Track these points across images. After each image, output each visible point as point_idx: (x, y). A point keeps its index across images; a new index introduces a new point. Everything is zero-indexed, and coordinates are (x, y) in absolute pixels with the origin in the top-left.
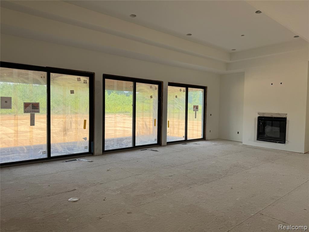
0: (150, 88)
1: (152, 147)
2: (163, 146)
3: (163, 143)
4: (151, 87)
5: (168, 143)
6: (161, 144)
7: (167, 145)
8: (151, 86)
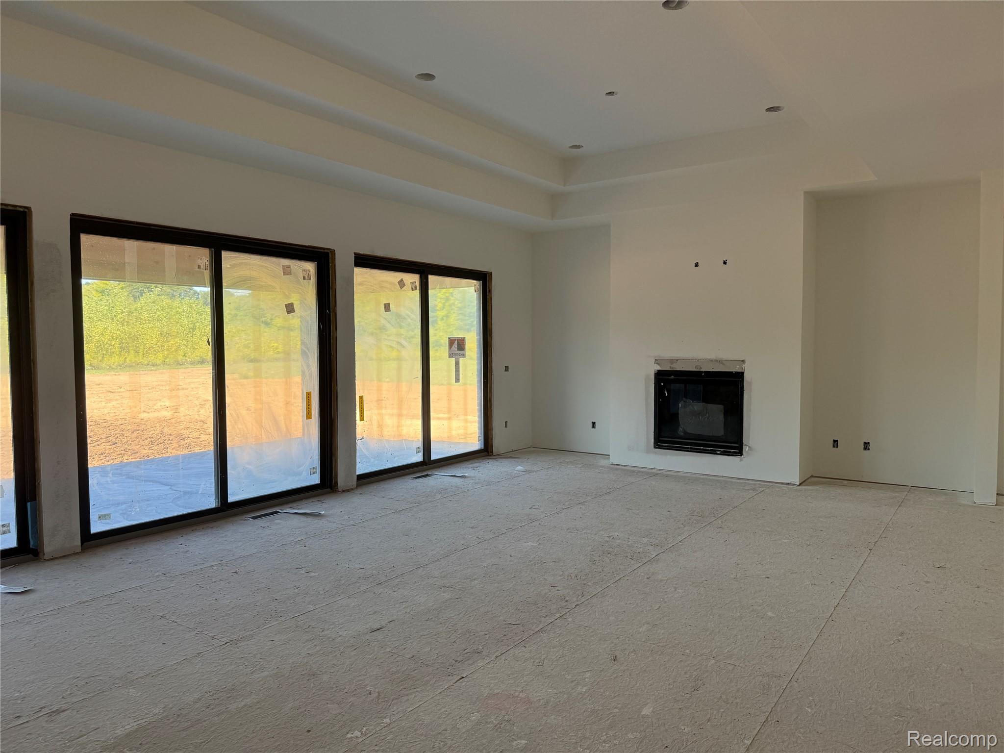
0: (285, 274)
1: (301, 499)
2: (344, 491)
3: (343, 478)
4: (287, 271)
5: (361, 477)
6: (336, 483)
7: (358, 486)
8: (289, 267)
